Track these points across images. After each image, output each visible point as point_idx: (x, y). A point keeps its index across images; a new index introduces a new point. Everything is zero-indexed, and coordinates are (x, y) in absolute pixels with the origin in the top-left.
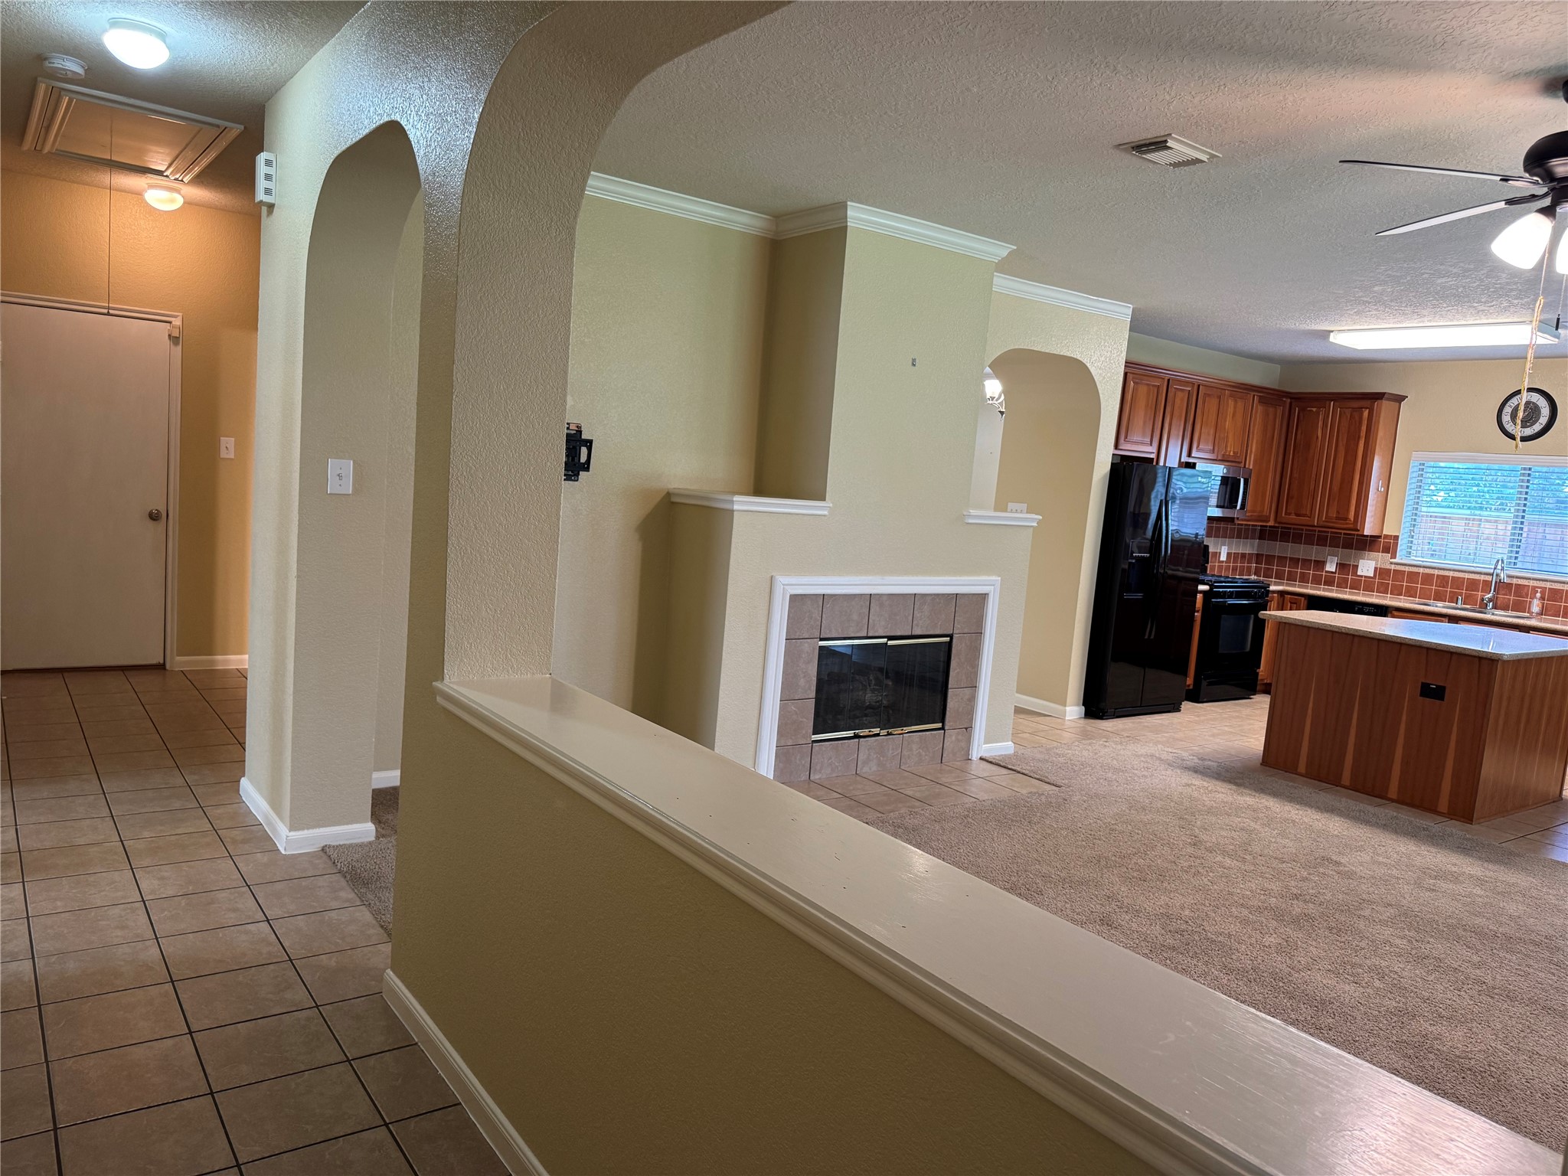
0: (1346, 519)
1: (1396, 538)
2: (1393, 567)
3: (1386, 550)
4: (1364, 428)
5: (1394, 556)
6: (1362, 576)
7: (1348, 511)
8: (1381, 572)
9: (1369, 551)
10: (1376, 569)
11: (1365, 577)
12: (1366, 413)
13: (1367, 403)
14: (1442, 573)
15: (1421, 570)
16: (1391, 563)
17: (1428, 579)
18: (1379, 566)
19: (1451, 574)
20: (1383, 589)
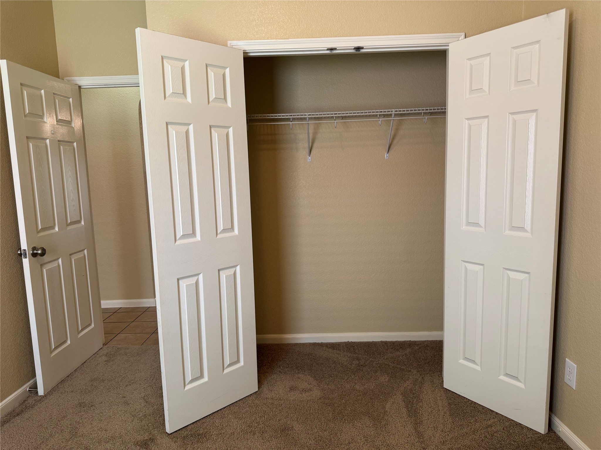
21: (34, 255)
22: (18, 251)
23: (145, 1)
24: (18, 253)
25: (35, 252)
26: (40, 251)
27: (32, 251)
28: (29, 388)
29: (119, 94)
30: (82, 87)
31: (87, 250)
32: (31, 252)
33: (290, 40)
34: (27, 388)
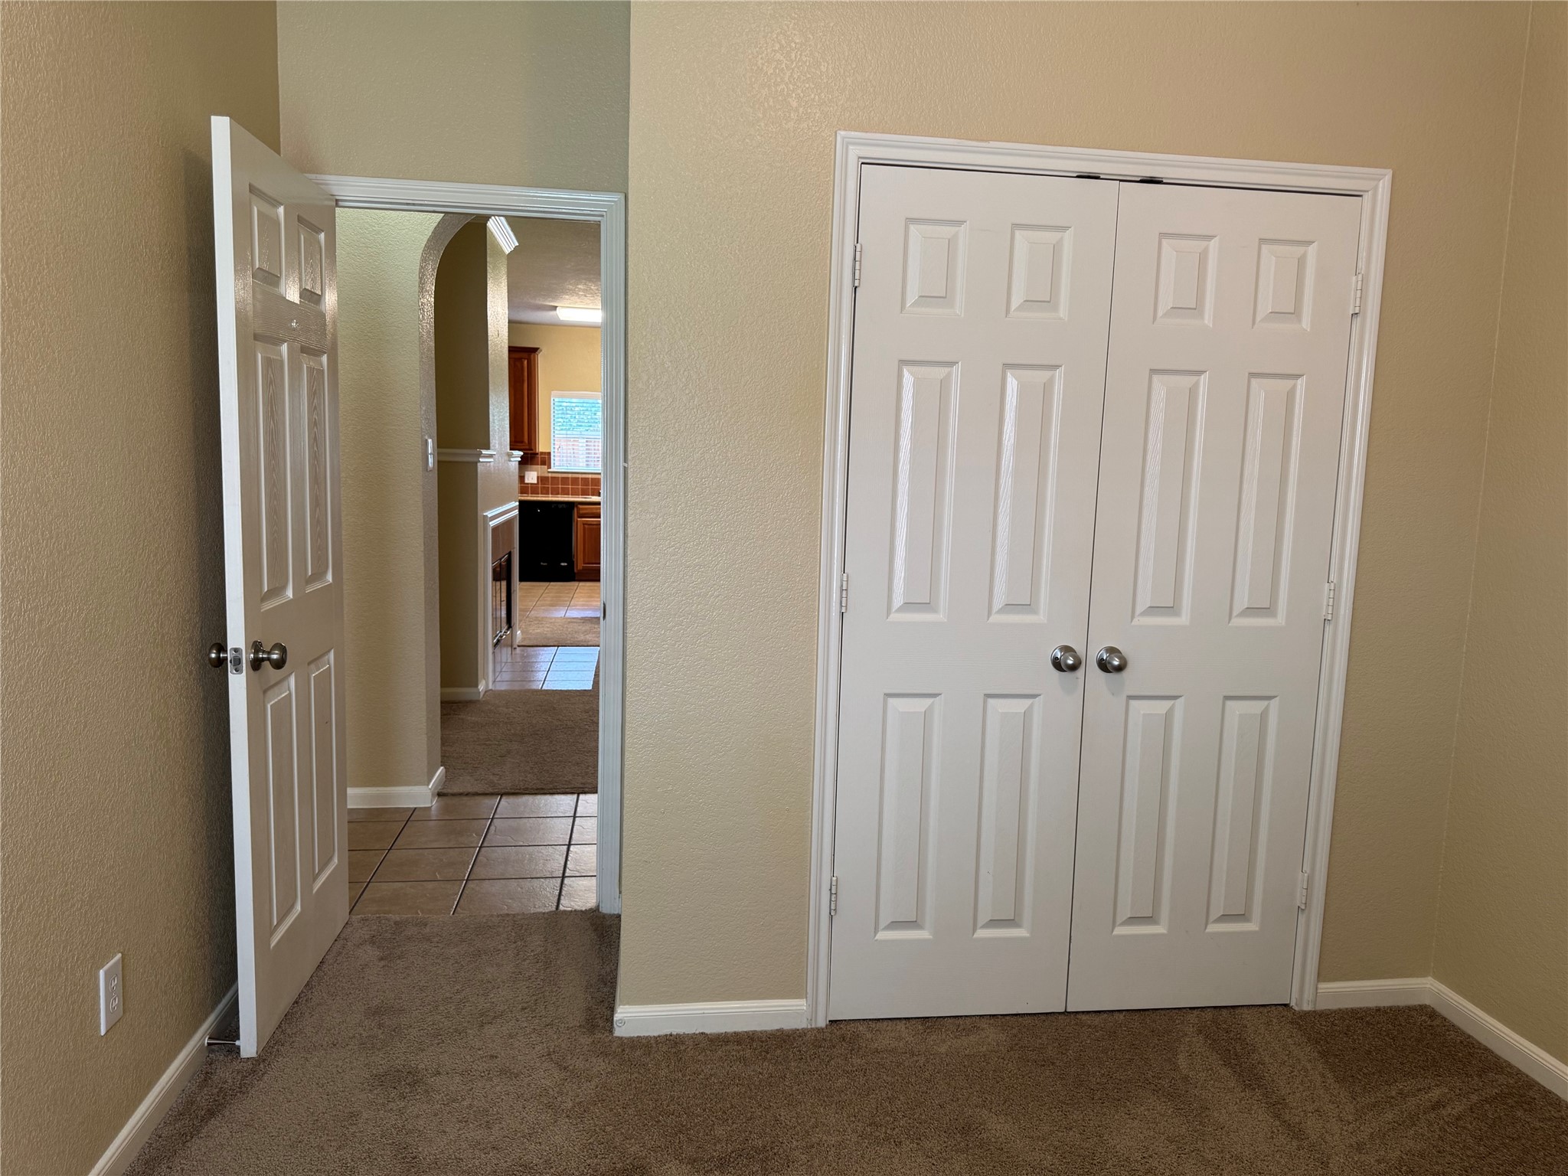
0: (522, 442)
1: (549, 454)
2: (550, 475)
3: (543, 463)
4: (526, 374)
5: (549, 467)
6: (528, 484)
7: (523, 436)
8: (542, 479)
9: (531, 464)
10: (538, 477)
11: (531, 484)
12: (526, 362)
13: (525, 355)
14: (584, 476)
15: (570, 476)
16: (549, 472)
17: (575, 481)
18: (539, 475)
19: (590, 476)
20: (546, 492)
21: (256, 664)
22: (210, 652)
23: (630, 2)
24: (210, 659)
25: (261, 656)
26: (277, 654)
27: (254, 654)
28: (209, 1038)
29: (367, 226)
30: (341, 203)
31: (335, 652)
32: (252, 655)
33: (992, 144)
34: (204, 1040)
